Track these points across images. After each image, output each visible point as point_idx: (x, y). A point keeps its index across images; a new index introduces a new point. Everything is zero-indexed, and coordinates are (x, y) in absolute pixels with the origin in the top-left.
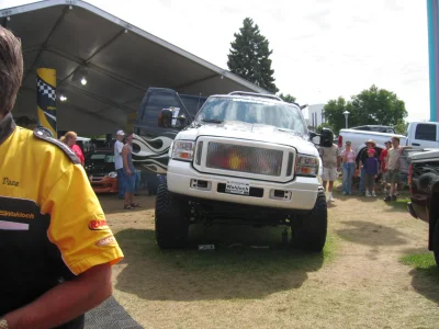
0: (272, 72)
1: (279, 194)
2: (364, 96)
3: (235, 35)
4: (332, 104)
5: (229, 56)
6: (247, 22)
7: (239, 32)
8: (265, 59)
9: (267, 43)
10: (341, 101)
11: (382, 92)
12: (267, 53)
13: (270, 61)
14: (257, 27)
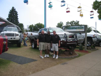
0: (18, 19)
1: (14, 38)
2: (37, 24)
3: (10, 10)
4: (30, 26)
5: (9, 15)
6: (13, 8)
7: (11, 10)
8: (17, 16)
9: (17, 12)
10: (33, 25)
11: (41, 24)
12: (17, 15)
13: (18, 16)
14: (15, 9)
